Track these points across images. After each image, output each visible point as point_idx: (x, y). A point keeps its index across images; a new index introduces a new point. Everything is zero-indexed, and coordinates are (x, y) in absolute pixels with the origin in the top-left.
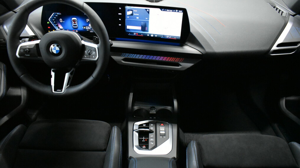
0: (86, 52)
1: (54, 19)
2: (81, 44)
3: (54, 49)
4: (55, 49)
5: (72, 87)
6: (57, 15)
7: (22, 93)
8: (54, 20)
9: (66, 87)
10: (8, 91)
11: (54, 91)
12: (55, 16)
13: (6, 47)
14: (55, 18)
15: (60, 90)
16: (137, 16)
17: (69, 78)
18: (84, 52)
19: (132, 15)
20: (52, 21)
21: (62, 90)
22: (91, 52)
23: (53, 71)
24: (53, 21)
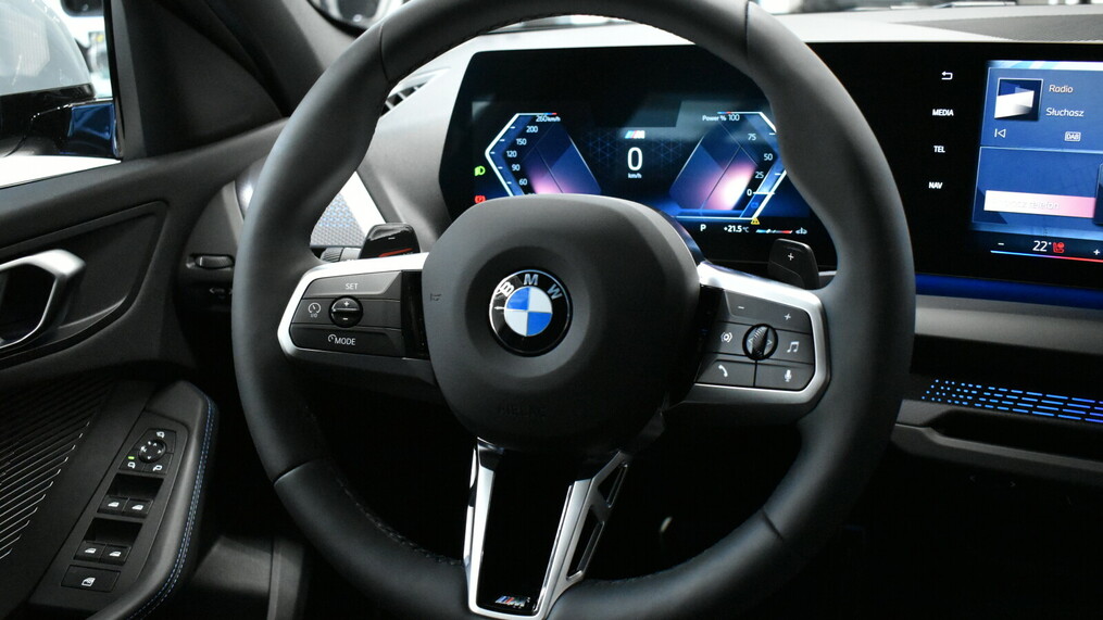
0: (727, 337)
1: (514, 146)
2: (694, 288)
3: (514, 306)
4: (523, 305)
5: (603, 583)
6: (539, 124)
7: (276, 579)
8: (512, 154)
9: (563, 585)
10: (207, 559)
11: (480, 603)
12: (523, 134)
13: (227, 300)
14: (522, 142)
15: (519, 598)
16: (1073, 124)
17: (590, 522)
18: (718, 340)
19: (1032, 115)
20: (502, 161)
21: (534, 601)
22: (770, 342)
23: (486, 460)
24: (510, 161)
